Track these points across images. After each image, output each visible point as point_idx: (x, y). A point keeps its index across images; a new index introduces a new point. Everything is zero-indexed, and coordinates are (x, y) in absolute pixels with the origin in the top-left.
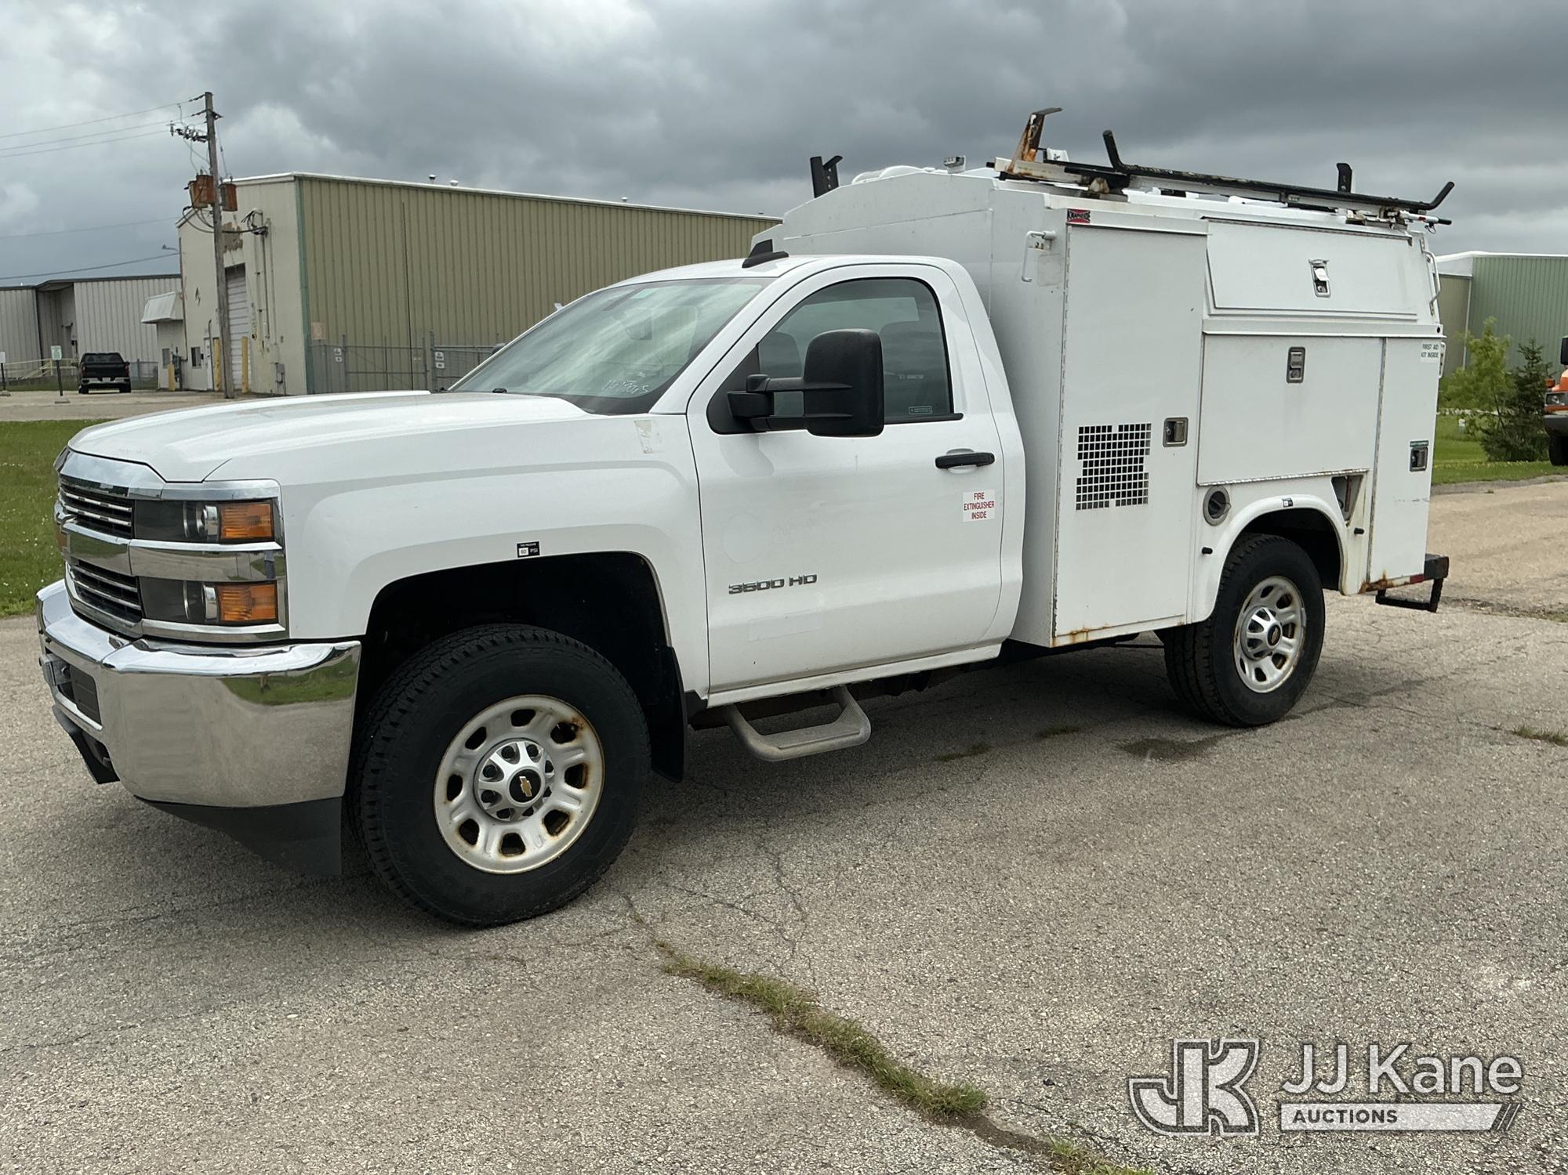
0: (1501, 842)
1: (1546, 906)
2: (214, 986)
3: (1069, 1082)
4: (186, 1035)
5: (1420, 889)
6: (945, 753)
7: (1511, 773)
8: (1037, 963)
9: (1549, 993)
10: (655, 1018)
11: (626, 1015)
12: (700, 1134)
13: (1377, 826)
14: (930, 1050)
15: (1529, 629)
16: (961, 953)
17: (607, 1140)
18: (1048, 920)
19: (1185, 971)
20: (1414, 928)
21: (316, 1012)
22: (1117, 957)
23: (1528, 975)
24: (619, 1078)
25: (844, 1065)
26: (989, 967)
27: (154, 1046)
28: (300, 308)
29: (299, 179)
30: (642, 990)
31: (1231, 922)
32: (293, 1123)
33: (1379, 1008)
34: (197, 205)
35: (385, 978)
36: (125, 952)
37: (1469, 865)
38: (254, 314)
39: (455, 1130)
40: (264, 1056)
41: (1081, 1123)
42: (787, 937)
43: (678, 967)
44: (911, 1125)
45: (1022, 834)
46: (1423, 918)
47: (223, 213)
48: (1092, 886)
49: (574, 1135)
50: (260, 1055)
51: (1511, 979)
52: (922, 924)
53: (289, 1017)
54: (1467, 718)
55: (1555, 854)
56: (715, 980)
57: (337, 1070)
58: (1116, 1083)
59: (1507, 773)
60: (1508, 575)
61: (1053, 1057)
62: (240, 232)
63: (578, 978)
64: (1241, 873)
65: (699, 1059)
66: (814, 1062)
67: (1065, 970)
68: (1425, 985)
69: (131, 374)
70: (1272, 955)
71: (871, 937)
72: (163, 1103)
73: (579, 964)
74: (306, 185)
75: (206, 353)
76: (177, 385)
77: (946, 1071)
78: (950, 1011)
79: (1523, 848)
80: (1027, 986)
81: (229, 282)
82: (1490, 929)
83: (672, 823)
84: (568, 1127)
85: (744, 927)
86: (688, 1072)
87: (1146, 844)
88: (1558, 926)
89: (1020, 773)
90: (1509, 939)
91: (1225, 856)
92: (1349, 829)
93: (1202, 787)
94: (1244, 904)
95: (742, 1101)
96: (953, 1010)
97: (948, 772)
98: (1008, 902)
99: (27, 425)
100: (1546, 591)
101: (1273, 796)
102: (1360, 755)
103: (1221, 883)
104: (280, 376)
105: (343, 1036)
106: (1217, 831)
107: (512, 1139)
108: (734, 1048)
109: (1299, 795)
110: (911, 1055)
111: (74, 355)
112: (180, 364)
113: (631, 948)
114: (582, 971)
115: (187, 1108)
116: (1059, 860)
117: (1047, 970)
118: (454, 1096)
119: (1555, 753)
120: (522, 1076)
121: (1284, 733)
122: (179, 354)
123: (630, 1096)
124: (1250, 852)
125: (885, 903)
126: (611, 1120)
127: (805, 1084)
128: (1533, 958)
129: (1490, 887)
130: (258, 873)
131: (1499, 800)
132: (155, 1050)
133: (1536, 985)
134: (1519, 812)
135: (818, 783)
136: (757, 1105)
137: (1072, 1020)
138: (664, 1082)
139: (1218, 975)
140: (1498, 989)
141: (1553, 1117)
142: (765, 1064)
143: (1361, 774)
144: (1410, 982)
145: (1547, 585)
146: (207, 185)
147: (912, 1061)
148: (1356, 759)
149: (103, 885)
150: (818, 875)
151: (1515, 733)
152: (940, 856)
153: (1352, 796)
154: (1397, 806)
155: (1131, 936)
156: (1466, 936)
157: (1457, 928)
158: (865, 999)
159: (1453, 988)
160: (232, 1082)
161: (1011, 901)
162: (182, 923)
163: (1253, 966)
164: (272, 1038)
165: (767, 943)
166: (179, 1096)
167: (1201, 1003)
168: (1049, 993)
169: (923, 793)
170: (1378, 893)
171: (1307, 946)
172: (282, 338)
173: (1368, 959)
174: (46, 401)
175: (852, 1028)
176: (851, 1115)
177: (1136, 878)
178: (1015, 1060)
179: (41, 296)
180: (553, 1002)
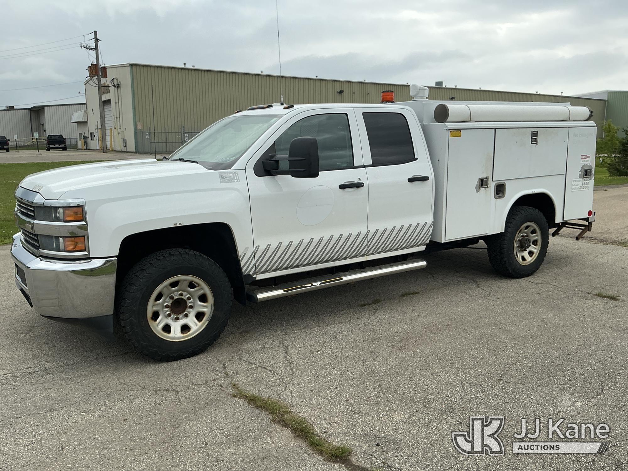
0: (582, 343)
1: (595, 370)
2: (55, 400)
3: (386, 445)
4: (40, 421)
5: (544, 363)
6: (363, 303)
7: (592, 313)
8: (383, 393)
9: (589, 408)
10: (225, 416)
11: (214, 415)
12: (234, 465)
13: (532, 335)
14: (333, 430)
15: (611, 250)
16: (353, 389)
17: (197, 467)
18: (390, 375)
19: (442, 397)
20: (539, 379)
21: (93, 412)
22: (415, 391)
23: (581, 400)
24: (206, 441)
25: (297, 436)
26: (363, 395)
27: (27, 426)
28: (132, 117)
29: (132, 65)
30: (223, 404)
31: (464, 376)
32: (76, 458)
33: (518, 414)
34: (92, 76)
35: (122, 398)
36: (23, 386)
37: (566, 352)
38: (114, 119)
39: (138, 462)
40: (69, 430)
41: (387, 462)
42: (284, 382)
43: (239, 394)
44: (319, 462)
45: (387, 338)
46: (544, 375)
47: (102, 79)
48: (411, 360)
49: (184, 465)
50: (68, 430)
51: (574, 402)
52: (340, 376)
53: (82, 414)
54: (578, 289)
55: (603, 347)
56: (252, 400)
57: (96, 436)
58: (405, 445)
59: (590, 313)
60: (606, 226)
61: (382, 434)
62: (109, 87)
63: (198, 399)
64: (473, 355)
65: (240, 434)
66: (286, 435)
67: (393, 396)
68: (539, 404)
69: (67, 143)
70: (478, 390)
71: (318, 382)
72: (26, 450)
73: (200, 393)
74: (134, 67)
75: (96, 135)
76: (85, 148)
77: (338, 439)
78: (344, 414)
79: (590, 345)
80: (377, 403)
81: (105, 106)
82: (570, 380)
83: (248, 333)
84: (182, 461)
85: (268, 378)
86: (234, 439)
87: (437, 342)
88: (598, 379)
89: (392, 312)
90: (577, 385)
91: (467, 348)
92: (520, 336)
93: (464, 318)
94: (471, 368)
95: (254, 452)
96: (345, 413)
97: (363, 311)
98: (376, 367)
99: (23, 164)
100: (621, 233)
101: (492, 322)
102: (531, 304)
103: (463, 359)
104: (124, 144)
105: (101, 422)
106: (466, 337)
107: (160, 466)
108: (254, 429)
109: (503, 322)
110: (325, 432)
111: (45, 136)
112: (86, 139)
113: (221, 386)
114: (200, 395)
115: (35, 452)
116: (400, 349)
117: (386, 396)
118: (140, 448)
119: (612, 304)
120: (169, 440)
121: (502, 295)
122: (86, 135)
123: (209, 449)
124: (478, 346)
125: (326, 367)
126: (200, 459)
127: (280, 444)
128: (585, 393)
129: (574, 362)
130: (80, 353)
131: (585, 324)
132: (27, 427)
133: (584, 405)
134: (592, 330)
135: (310, 316)
136: (259, 453)
137: (392, 418)
138: (224, 443)
139: (455, 399)
140: (568, 406)
141: (580, 462)
142: (266, 436)
143: (529, 312)
144: (533, 403)
145: (622, 231)
146: (95, 68)
147: (325, 435)
148: (529, 306)
149: (19, 358)
150: (302, 355)
151: (596, 295)
152: (352, 347)
153: (524, 322)
154: (542, 326)
155: (423, 382)
156: (560, 383)
157: (556, 379)
158: (311, 408)
159: (550, 406)
160: (55, 441)
161: (377, 367)
162: (47, 374)
163: (470, 395)
164: (74, 423)
165: (276, 384)
166: (33, 447)
167: (445, 411)
168: (385, 406)
169: (351, 320)
170: (527, 364)
171: (493, 387)
172: (125, 129)
173: (517, 392)
174: (33, 154)
175: (303, 421)
176: (296, 458)
177: (429, 357)
178: (366, 435)
179: (32, 112)
180: (186, 409)
